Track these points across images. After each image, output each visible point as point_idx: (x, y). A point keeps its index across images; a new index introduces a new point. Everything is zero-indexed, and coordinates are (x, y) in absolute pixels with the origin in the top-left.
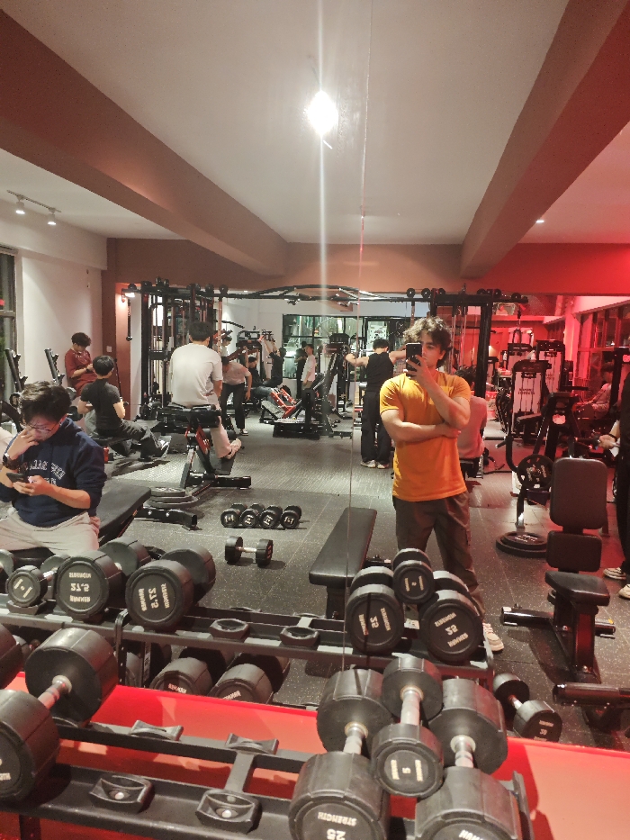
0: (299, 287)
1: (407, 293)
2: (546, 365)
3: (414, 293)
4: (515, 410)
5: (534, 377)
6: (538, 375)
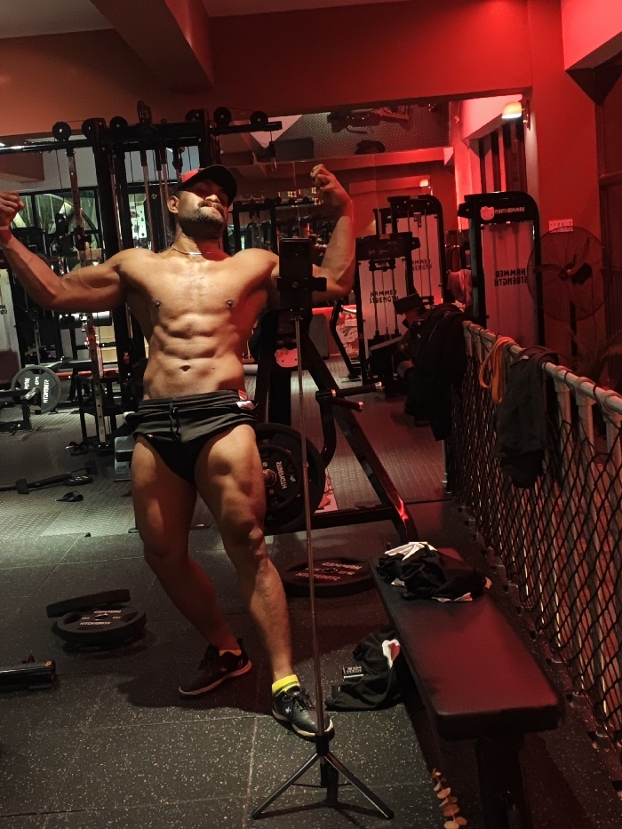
1: (55, 133)
2: (409, 242)
3: (69, 132)
4: (369, 334)
5: (393, 267)
6: (400, 263)
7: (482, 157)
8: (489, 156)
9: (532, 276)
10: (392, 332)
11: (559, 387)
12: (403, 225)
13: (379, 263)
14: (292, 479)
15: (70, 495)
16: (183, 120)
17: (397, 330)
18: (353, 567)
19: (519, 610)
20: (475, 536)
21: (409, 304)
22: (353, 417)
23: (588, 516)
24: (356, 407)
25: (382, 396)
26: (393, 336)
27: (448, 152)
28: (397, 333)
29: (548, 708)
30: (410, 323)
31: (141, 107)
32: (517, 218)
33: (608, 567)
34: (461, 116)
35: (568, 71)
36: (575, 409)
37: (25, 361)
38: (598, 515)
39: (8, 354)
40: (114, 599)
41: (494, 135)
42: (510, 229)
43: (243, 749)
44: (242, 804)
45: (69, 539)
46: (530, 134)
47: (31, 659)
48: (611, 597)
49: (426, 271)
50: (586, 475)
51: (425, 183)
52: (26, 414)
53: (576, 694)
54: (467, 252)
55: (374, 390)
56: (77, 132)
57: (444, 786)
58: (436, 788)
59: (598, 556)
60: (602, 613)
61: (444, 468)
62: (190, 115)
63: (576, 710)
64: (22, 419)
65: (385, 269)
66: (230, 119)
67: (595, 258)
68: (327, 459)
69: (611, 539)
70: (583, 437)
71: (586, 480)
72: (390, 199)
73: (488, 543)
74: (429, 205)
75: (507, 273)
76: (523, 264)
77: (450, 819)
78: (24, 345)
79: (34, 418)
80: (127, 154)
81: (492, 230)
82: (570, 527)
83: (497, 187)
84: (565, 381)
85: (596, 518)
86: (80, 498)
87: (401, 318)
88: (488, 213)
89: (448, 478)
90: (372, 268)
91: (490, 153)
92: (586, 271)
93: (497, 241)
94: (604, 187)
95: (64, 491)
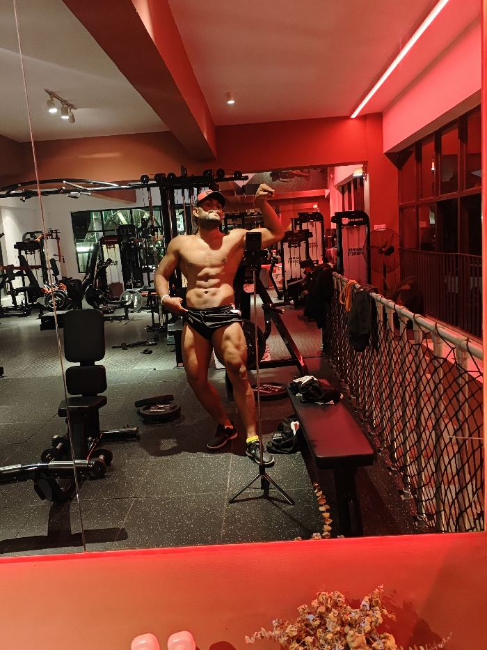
0: (24, 184)
1: (142, 180)
2: (307, 234)
3: (148, 180)
4: (288, 278)
5: (299, 246)
6: (303, 244)
7: (343, 194)
8: (346, 194)
9: (366, 252)
10: (298, 277)
11: (378, 304)
12: (304, 226)
13: (293, 244)
14: (250, 345)
15: (146, 350)
16: (202, 175)
17: (301, 276)
18: (278, 387)
19: (356, 408)
20: (335, 374)
21: (307, 264)
22: (280, 317)
23: (390, 366)
24: (281, 312)
25: (293, 307)
26: (299, 279)
27: (327, 192)
28: (301, 278)
29: (369, 456)
30: (307, 273)
31: (183, 169)
32: (359, 223)
33: (399, 390)
34: (333, 174)
35: (385, 154)
36: (385, 315)
37: (126, 287)
38: (395, 365)
39: (119, 284)
40: (167, 399)
41: (349, 184)
42: (356, 229)
43: (225, 471)
44: (224, 495)
45: (146, 371)
46: (367, 184)
47: (128, 427)
48: (400, 404)
49: (315, 248)
50: (389, 346)
51: (315, 206)
52: (127, 312)
53: (382, 449)
54: (335, 239)
55: (290, 304)
56: (152, 180)
57: (319, 490)
58: (316, 491)
59: (394, 385)
60: (396, 411)
61: (321, 342)
62: (206, 172)
63: (382, 457)
64: (124, 314)
65: (296, 247)
66: (224, 175)
67: (396, 244)
68: (267, 336)
69: (400, 376)
70: (388, 328)
71: (389, 349)
72: (299, 214)
73: (342, 377)
74: (317, 217)
75: (354, 249)
76: (362, 246)
77: (322, 505)
78: (126, 280)
79: (130, 314)
80: (175, 191)
81: (347, 229)
82: (381, 370)
83: (350, 208)
84: (380, 301)
85: (393, 366)
86: (151, 352)
87: (303, 270)
88: (345, 221)
89: (323, 346)
90: (290, 246)
91: (347, 192)
92: (391, 250)
93: (350, 234)
94: (401, 209)
95: (144, 348)
